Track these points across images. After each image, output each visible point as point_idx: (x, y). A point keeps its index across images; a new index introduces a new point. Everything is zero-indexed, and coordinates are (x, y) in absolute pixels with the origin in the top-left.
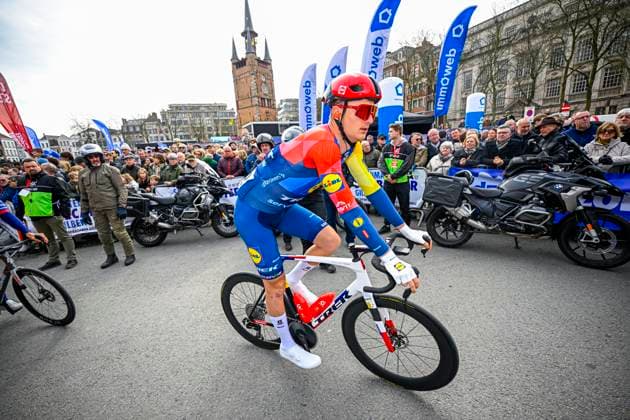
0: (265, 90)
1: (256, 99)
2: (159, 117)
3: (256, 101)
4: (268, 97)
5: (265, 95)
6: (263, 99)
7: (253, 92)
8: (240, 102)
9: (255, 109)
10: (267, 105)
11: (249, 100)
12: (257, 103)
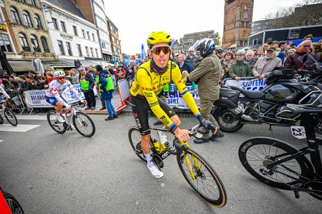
0: (246, 16)
1: (239, 23)
2: (179, 42)
3: (238, 24)
4: (247, 20)
5: (245, 19)
6: (243, 22)
7: (237, 18)
8: (226, 27)
9: (236, 30)
10: (245, 26)
11: (233, 24)
12: (239, 25)
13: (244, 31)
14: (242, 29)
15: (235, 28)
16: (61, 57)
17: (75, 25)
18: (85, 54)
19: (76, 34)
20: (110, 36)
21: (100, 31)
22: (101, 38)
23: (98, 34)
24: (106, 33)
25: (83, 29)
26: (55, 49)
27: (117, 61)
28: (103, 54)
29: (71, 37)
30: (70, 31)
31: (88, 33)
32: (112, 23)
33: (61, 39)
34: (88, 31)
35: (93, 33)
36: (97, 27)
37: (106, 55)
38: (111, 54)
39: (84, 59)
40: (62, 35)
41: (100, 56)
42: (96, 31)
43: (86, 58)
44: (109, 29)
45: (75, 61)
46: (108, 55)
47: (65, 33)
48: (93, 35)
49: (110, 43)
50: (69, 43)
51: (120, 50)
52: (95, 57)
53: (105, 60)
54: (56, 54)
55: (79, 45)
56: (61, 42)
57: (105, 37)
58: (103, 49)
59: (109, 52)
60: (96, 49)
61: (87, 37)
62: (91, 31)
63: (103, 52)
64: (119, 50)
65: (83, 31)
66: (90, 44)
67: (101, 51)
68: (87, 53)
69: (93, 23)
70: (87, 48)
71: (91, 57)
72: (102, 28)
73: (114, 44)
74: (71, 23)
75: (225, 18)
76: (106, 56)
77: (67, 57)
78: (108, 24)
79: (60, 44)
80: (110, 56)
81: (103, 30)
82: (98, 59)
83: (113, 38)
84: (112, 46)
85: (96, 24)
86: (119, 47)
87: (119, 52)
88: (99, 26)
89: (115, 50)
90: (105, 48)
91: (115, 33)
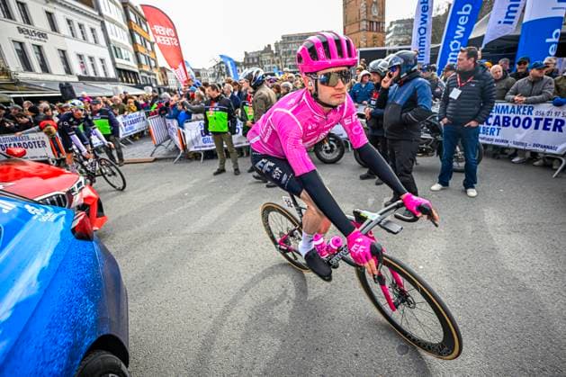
0: (375, 12)
1: (364, 23)
3: (364, 25)
4: (377, 20)
5: (375, 17)
6: (371, 22)
7: (362, 15)
8: (347, 28)
9: (362, 35)
10: (375, 29)
11: (357, 24)
12: (365, 27)
13: (374, 37)
14: (371, 35)
15: (359, 31)
16: (23, 76)
17: (50, 10)
18: (77, 69)
19: (54, 28)
20: (131, 33)
21: (107, 23)
22: (111, 37)
23: (104, 29)
24: (121, 27)
25: (70, 18)
26: (7, 58)
27: (151, 85)
28: (119, 71)
29: (43, 35)
30: (41, 23)
31: (81, 26)
32: (132, 6)
33: (21, 38)
34: (81, 22)
35: (93, 26)
36: (101, 14)
37: (125, 71)
38: (137, 70)
39: (76, 79)
40: (21, 31)
41: (112, 74)
42: (99, 23)
43: (81, 78)
44: (128, 20)
45: (61, 85)
46: (129, 72)
47: (27, 27)
48: (92, 30)
49: (131, 47)
50: (39, 47)
51: (155, 61)
52: (102, 75)
53: (123, 81)
54: (12, 69)
55: (63, 52)
56: (21, 44)
57: (120, 37)
58: (117, 60)
59: (132, 65)
60: (102, 60)
61: (79, 35)
62: (88, 24)
63: (118, 66)
64: (153, 62)
65: (69, 22)
66: (88, 49)
67: (114, 64)
68: (83, 67)
69: (92, 7)
70: (80, 56)
71: (92, 75)
72: (112, 16)
73: (141, 49)
74: (41, 6)
75: (344, 12)
76: (124, 74)
77: (37, 75)
78: (125, 8)
79: (19, 48)
80: (134, 73)
81: (113, 22)
82: (108, 80)
83: (137, 37)
84: (136, 53)
85: (98, 9)
86: (152, 55)
87: (153, 65)
88: (104, 12)
89: (143, 62)
90: (122, 58)
91: (141, 26)
